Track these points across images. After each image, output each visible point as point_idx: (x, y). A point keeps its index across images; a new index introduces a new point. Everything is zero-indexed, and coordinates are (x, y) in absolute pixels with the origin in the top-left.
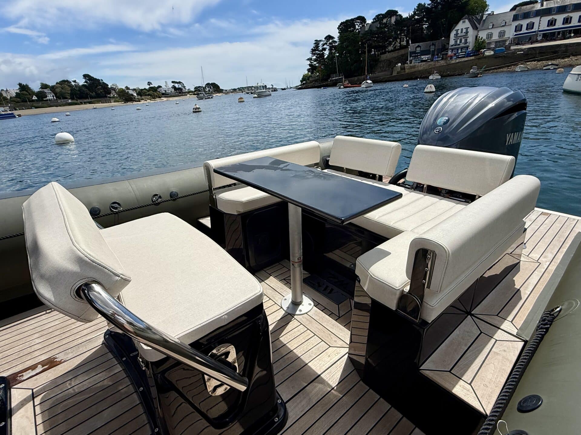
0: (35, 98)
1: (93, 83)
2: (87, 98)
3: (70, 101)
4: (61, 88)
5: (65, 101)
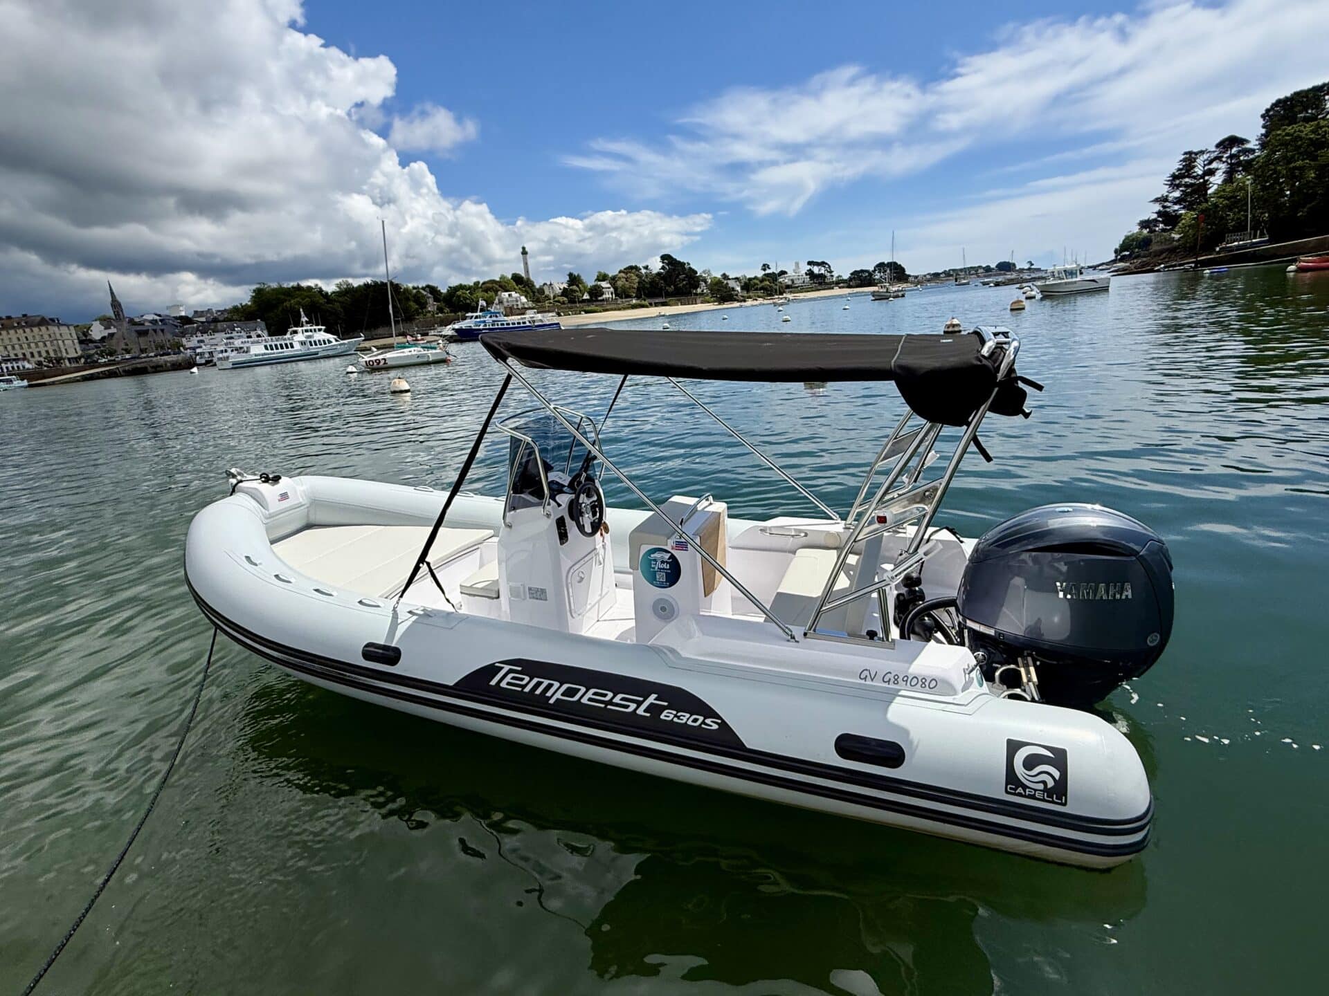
0: (586, 296)
1: (674, 270)
2: (660, 295)
3: (634, 301)
4: (624, 280)
5: (627, 302)
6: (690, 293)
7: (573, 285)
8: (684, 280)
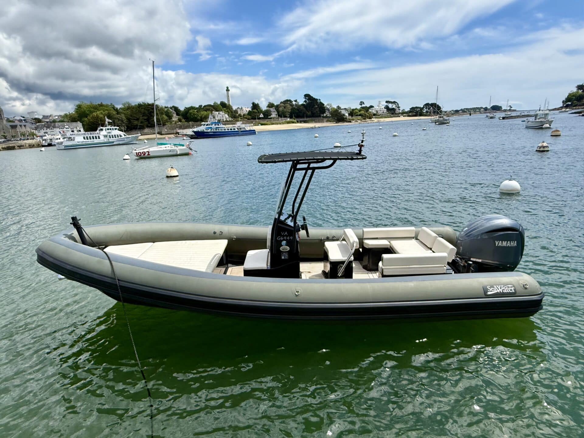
0: (262, 116)
1: (311, 103)
2: (303, 117)
3: (288, 119)
4: (283, 107)
5: (284, 120)
6: (320, 116)
8: (316, 109)
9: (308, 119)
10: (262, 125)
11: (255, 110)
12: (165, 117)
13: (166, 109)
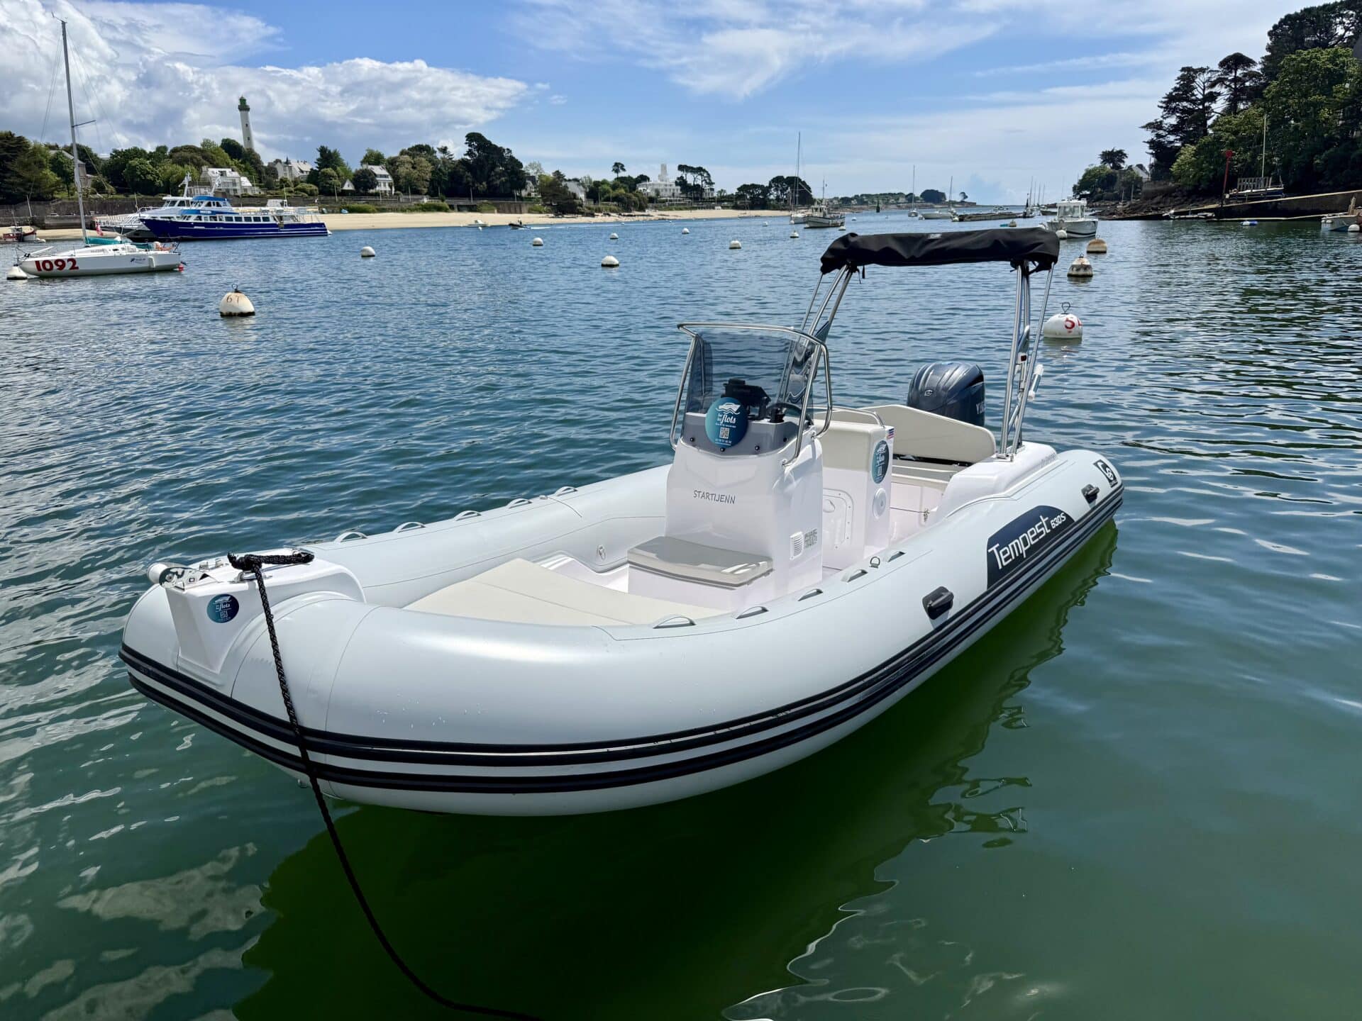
0: (348, 186)
3: (426, 200)
5: (414, 200)
6: (511, 196)
7: (327, 167)
8: (502, 174)
9: (478, 202)
10: (351, 211)
11: (329, 170)
12: (53, 177)
13: (53, 152)
